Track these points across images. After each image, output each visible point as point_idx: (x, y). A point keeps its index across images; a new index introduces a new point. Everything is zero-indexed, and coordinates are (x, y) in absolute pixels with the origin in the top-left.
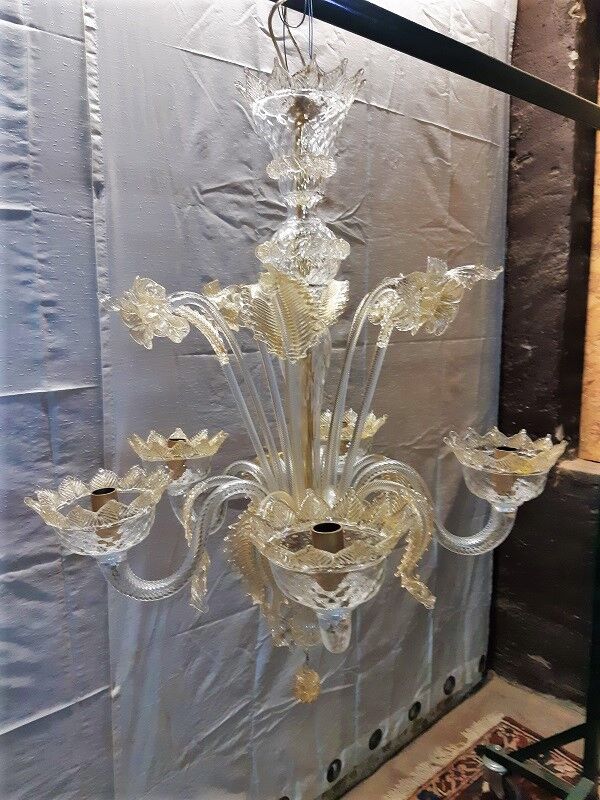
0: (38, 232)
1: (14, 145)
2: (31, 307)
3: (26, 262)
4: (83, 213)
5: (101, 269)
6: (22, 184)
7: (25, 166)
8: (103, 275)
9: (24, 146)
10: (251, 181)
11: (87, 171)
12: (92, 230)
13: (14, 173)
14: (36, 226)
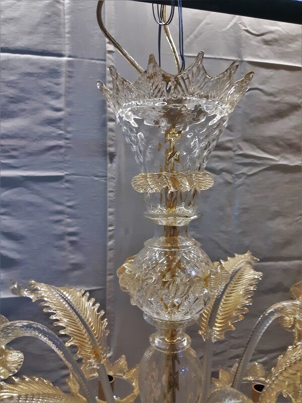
0: (68, 188)
1: (54, 134)
2: (61, 237)
3: (59, 208)
4: (100, 174)
5: (110, 210)
6: (59, 158)
7: (60, 147)
8: (111, 214)
9: (61, 134)
10: (231, 141)
11: (105, 145)
12: (106, 184)
13: (53, 152)
14: (67, 185)
